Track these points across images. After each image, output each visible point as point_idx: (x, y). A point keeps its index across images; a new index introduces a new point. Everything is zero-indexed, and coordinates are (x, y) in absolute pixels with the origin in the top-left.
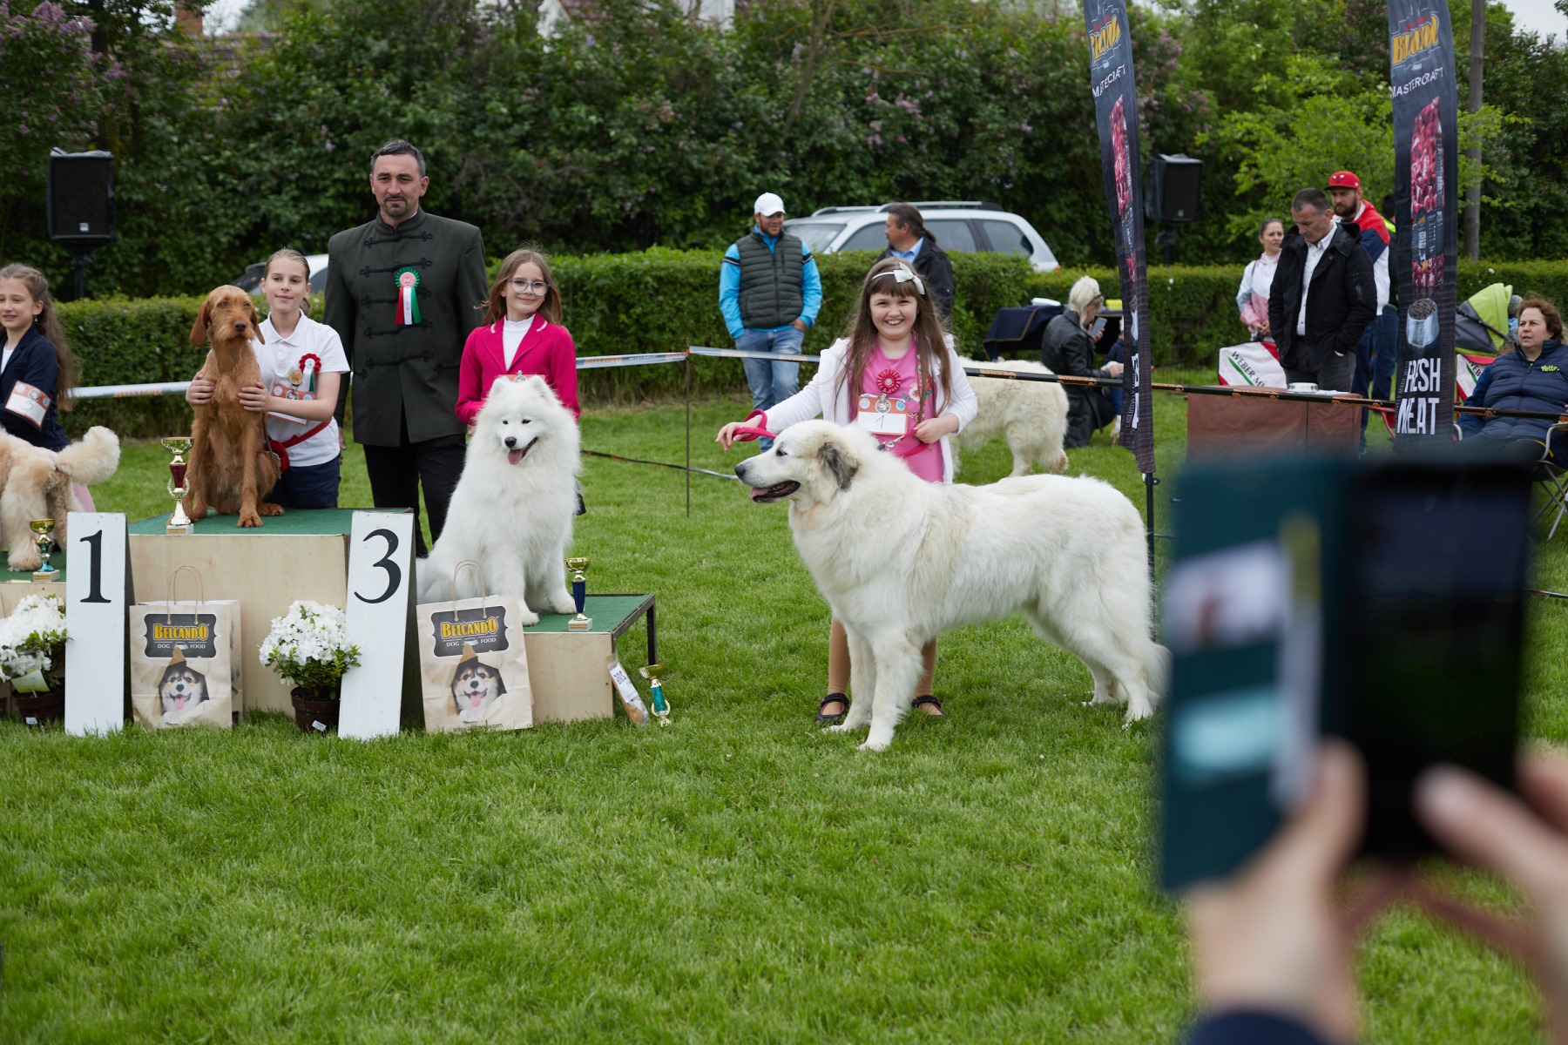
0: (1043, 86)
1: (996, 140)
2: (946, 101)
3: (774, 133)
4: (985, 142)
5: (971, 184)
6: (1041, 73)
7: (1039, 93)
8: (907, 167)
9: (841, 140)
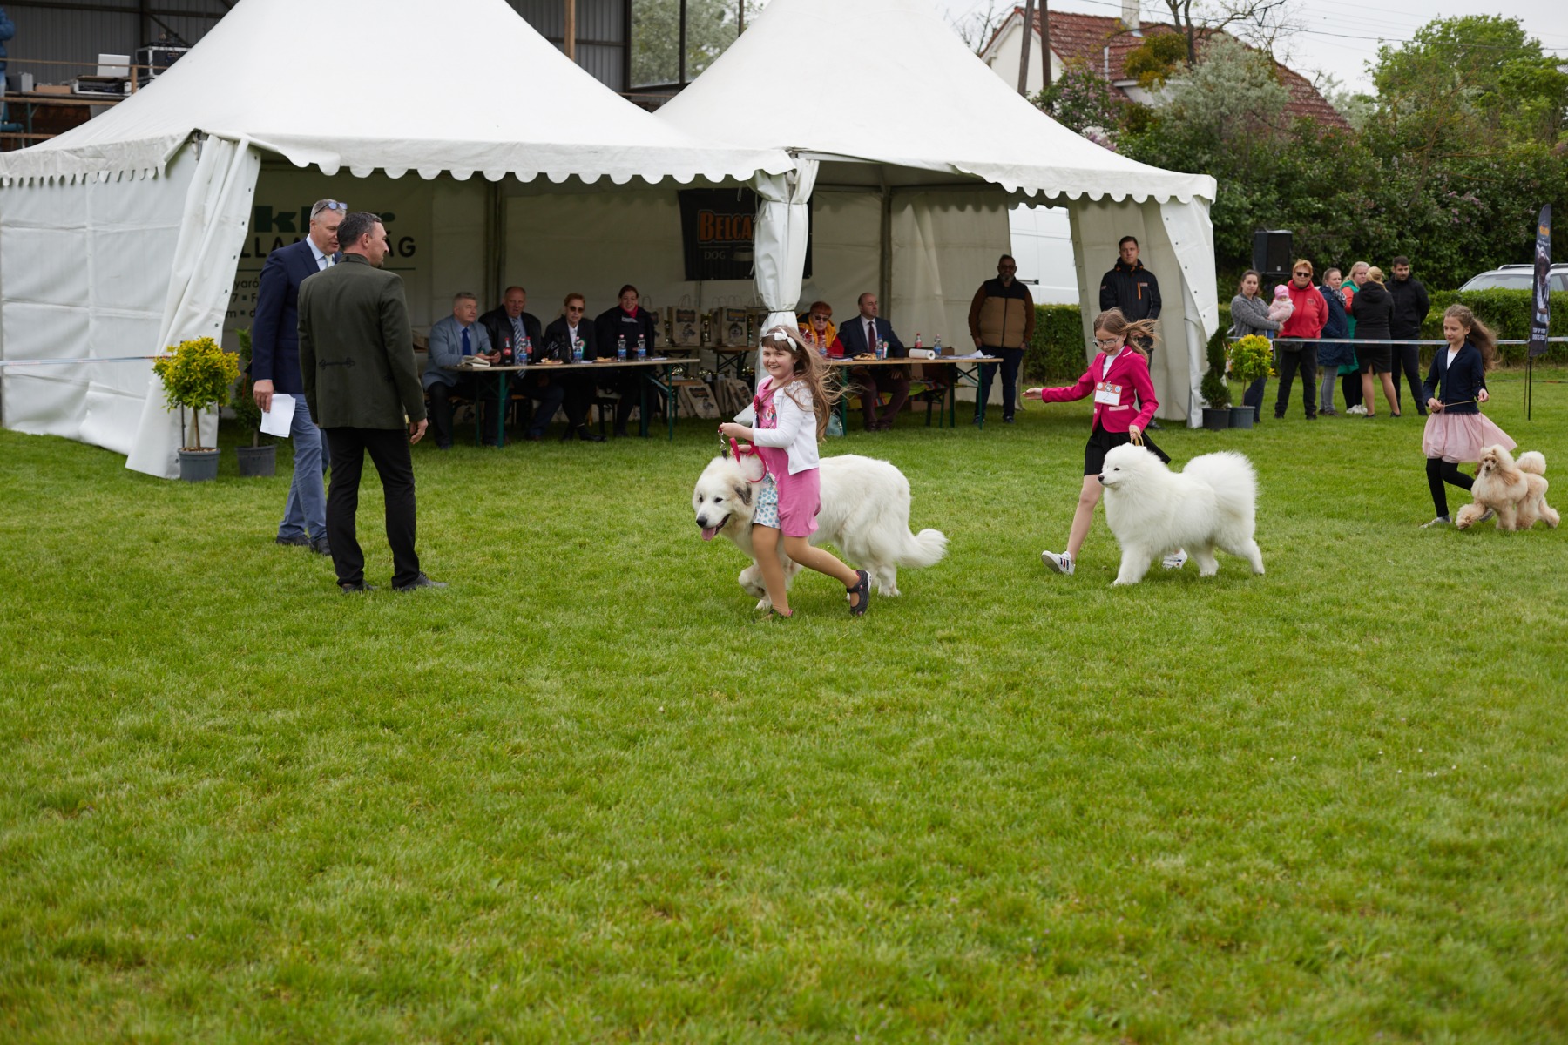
0: (1543, 186)
1: (1515, 220)
2: (1486, 196)
3: (1403, 214)
4: (1509, 222)
5: (1499, 247)
6: (1541, 178)
7: (1540, 191)
8: (1466, 237)
9: (1440, 220)
